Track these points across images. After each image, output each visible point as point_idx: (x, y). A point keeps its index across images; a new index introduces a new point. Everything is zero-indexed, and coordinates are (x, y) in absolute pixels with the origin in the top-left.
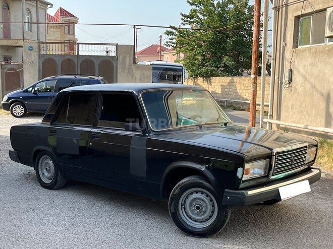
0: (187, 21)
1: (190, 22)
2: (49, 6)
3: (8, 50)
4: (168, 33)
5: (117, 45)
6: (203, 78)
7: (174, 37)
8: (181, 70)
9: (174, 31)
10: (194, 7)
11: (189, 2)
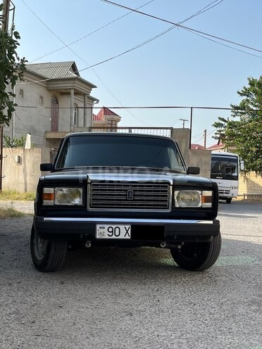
0: (238, 112)
1: (241, 113)
2: (95, 102)
3: (55, 143)
4: (217, 125)
5: (171, 129)
6: (256, 172)
7: (223, 129)
8: (236, 161)
9: (223, 123)
10: (245, 97)
11: (239, 93)
